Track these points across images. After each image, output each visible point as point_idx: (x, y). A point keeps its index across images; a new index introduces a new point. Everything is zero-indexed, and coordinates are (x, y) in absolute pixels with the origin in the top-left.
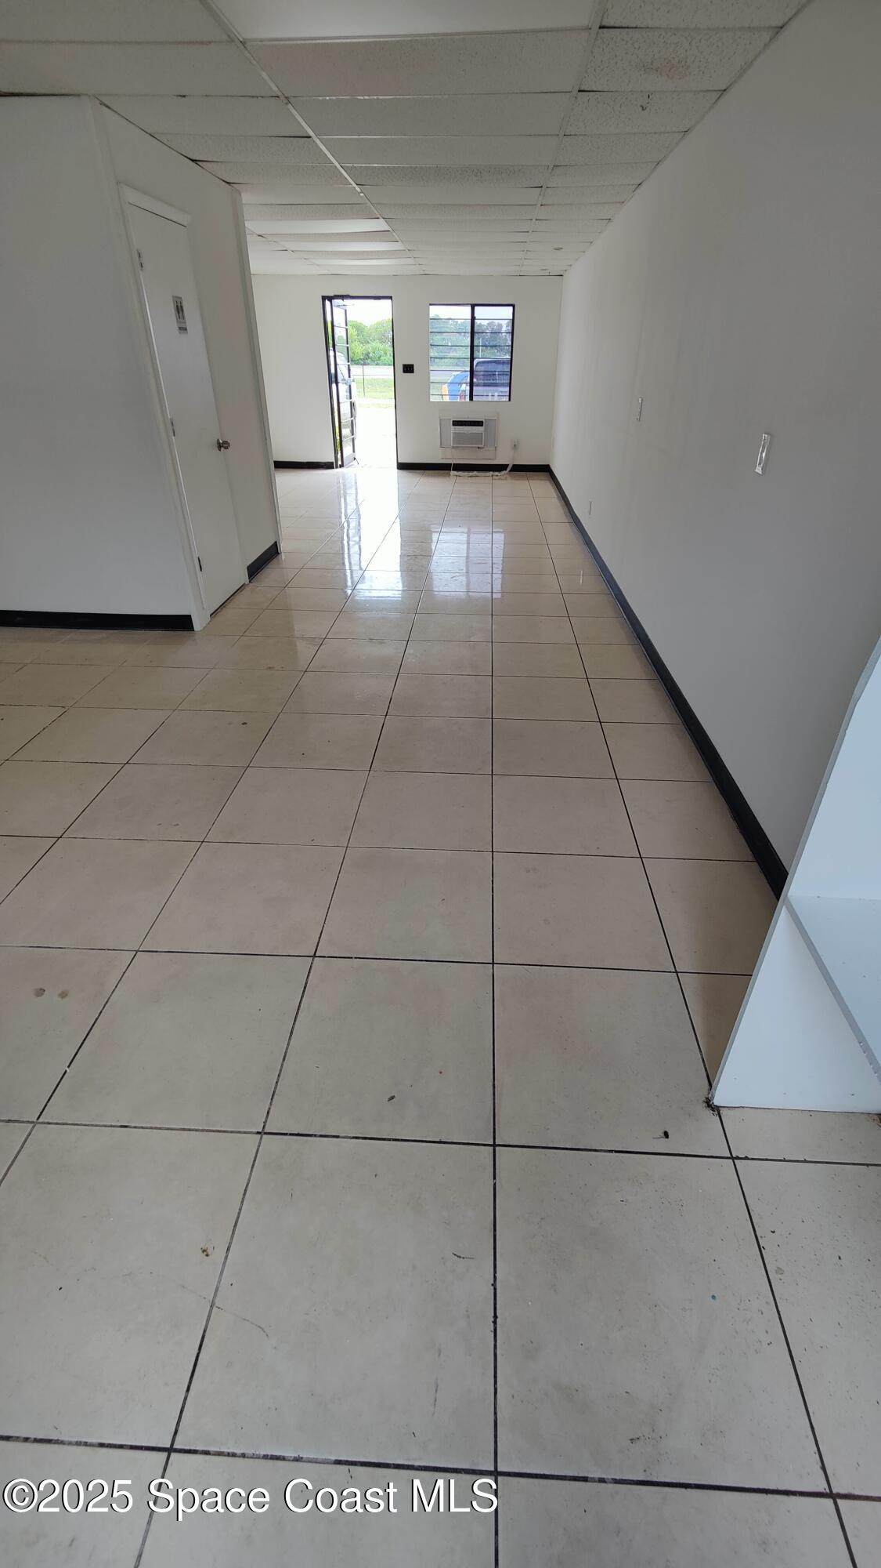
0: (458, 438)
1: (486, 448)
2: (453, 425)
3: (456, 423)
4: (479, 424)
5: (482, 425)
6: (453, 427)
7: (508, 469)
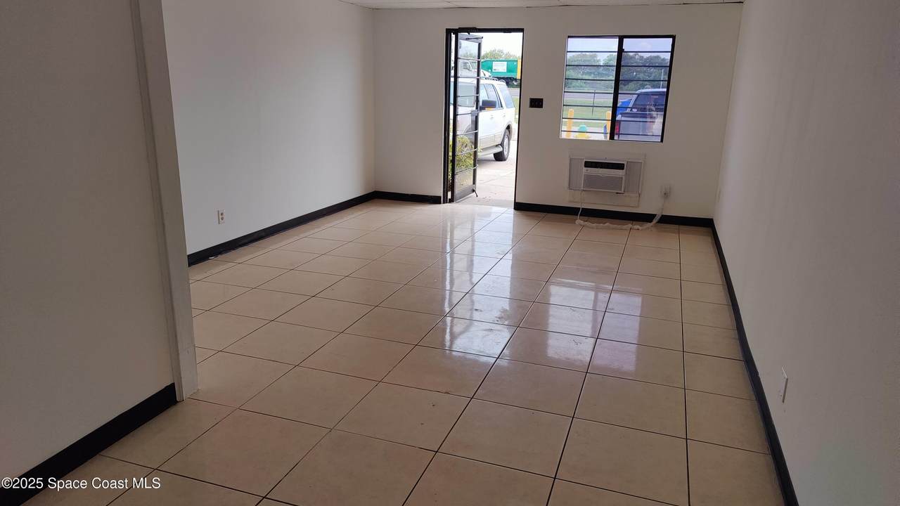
0: (590, 181)
1: (626, 194)
2: (585, 166)
3: (588, 164)
4: (620, 166)
5: (623, 169)
6: (585, 169)
7: (655, 221)
